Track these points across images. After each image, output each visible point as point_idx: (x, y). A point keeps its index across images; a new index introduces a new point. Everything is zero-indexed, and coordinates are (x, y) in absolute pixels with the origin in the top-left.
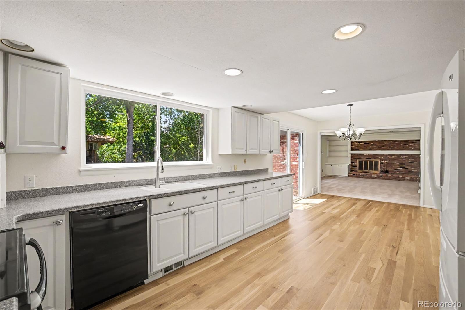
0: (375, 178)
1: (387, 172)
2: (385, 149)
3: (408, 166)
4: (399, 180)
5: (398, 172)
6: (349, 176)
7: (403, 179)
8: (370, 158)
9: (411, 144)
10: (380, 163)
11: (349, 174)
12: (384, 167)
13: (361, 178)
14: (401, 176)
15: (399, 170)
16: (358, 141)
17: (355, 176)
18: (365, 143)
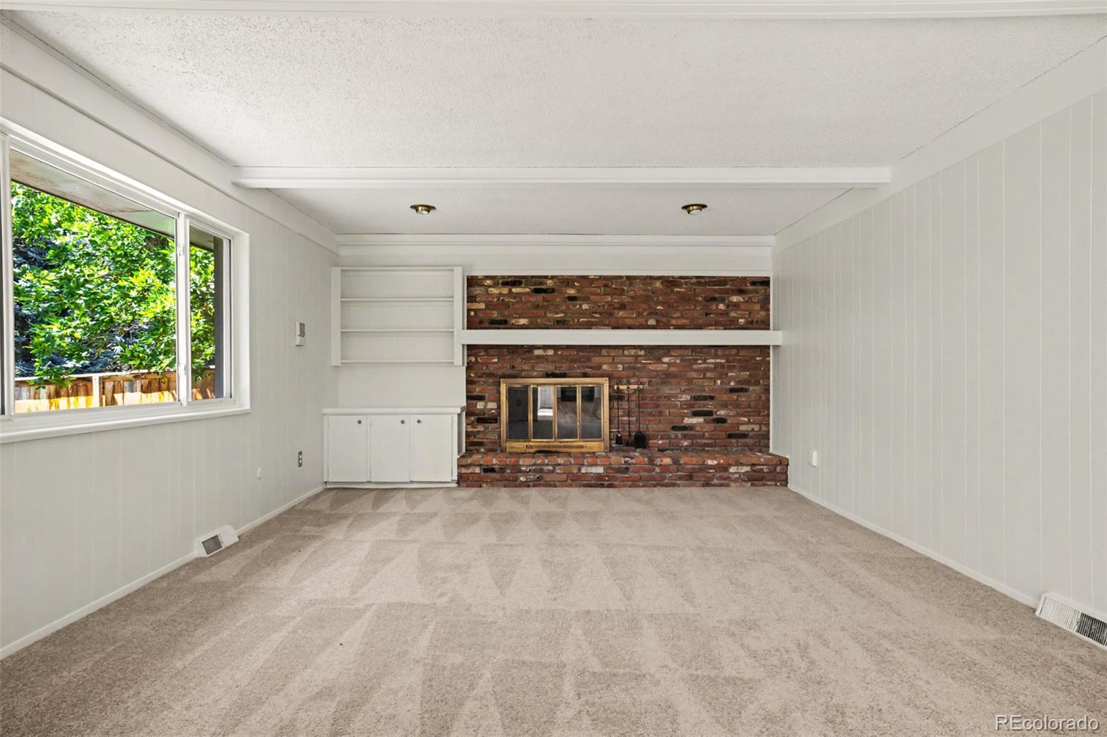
0: (599, 482)
1: (640, 441)
2: (629, 322)
3: (725, 406)
4: (708, 483)
5: (685, 437)
6: (462, 480)
7: (721, 478)
8: (564, 368)
9: (735, 299)
10: (611, 398)
11: (464, 471)
12: (629, 416)
13: (526, 485)
14: (716, 462)
15: (692, 427)
16: (503, 277)
17: (493, 475)
18: (538, 285)
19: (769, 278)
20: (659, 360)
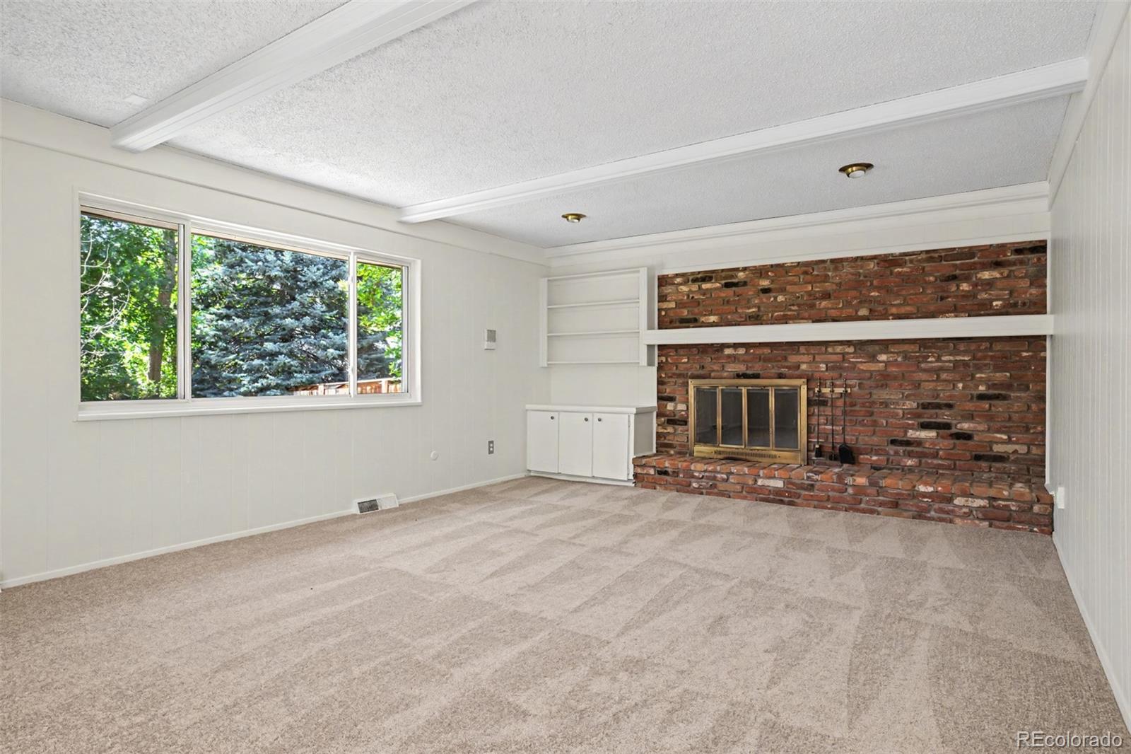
0: (777, 498)
1: (846, 455)
2: (833, 313)
3: (970, 417)
4: (920, 515)
5: (910, 455)
6: (638, 481)
7: (941, 510)
8: (757, 368)
9: (986, 275)
10: (810, 403)
11: (639, 470)
12: (833, 425)
13: (699, 492)
14: (930, 489)
15: (919, 443)
16: (693, 273)
17: (668, 478)
18: (729, 279)
19: (1045, 241)
20: (873, 358)
